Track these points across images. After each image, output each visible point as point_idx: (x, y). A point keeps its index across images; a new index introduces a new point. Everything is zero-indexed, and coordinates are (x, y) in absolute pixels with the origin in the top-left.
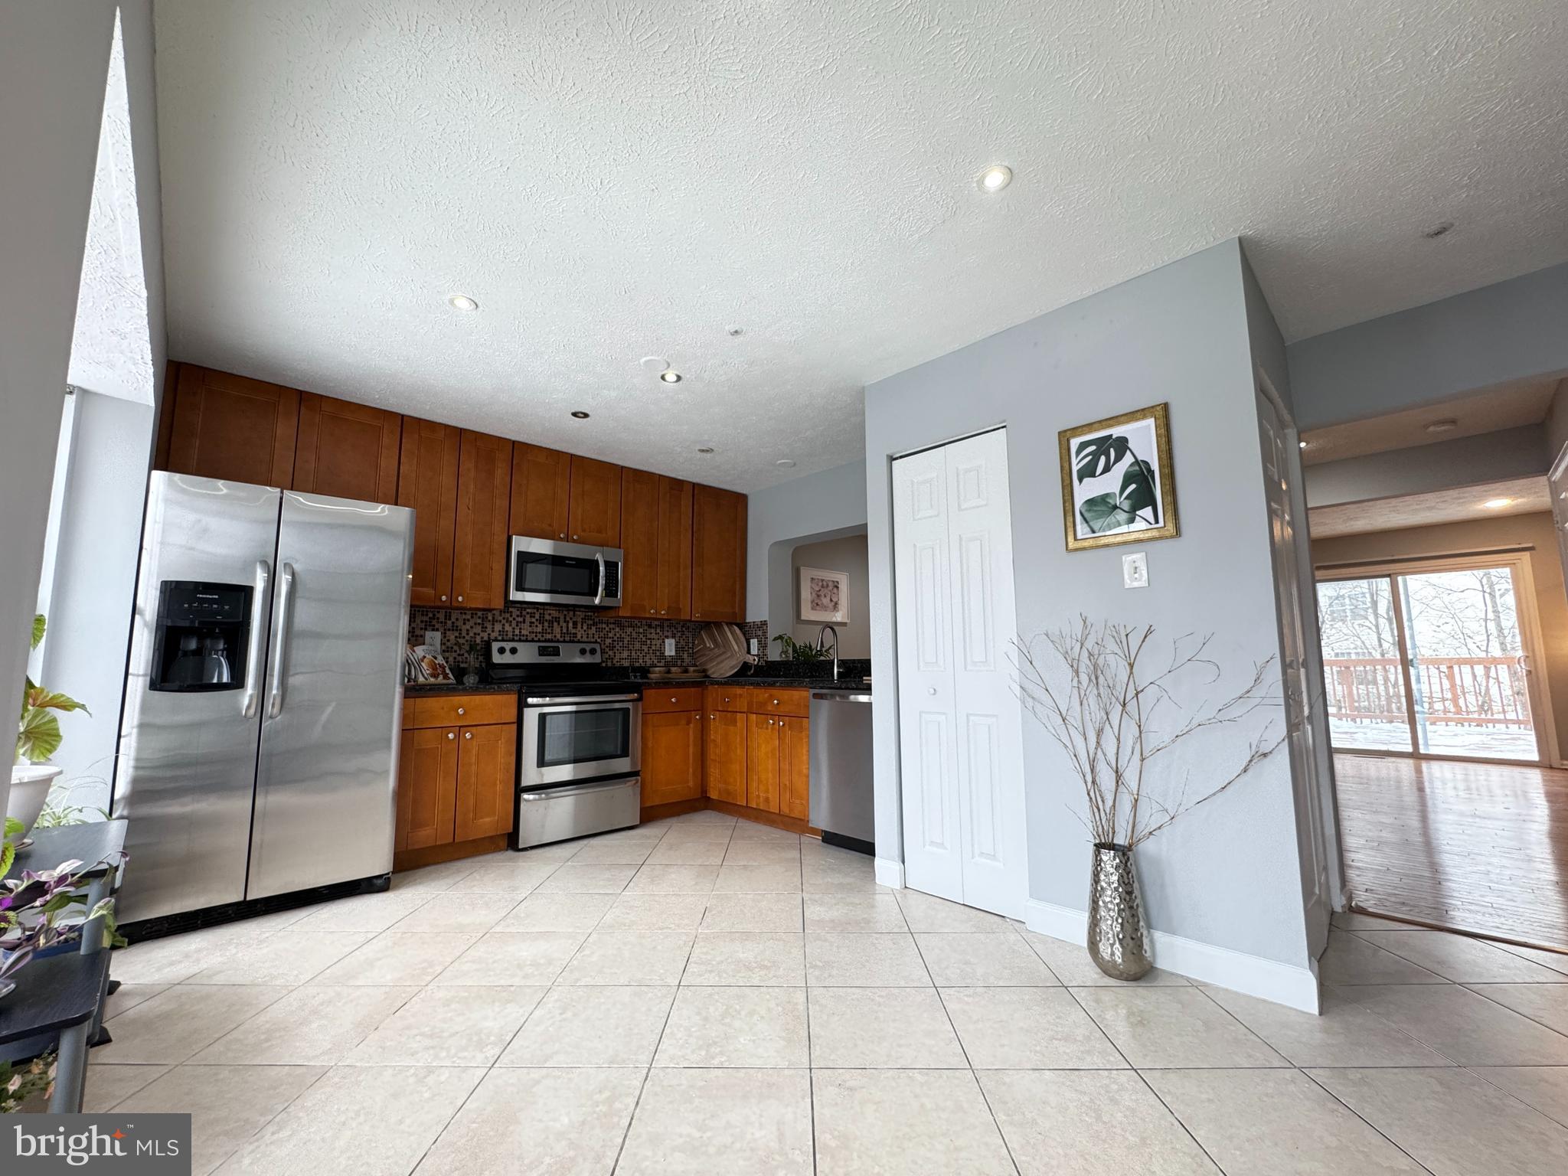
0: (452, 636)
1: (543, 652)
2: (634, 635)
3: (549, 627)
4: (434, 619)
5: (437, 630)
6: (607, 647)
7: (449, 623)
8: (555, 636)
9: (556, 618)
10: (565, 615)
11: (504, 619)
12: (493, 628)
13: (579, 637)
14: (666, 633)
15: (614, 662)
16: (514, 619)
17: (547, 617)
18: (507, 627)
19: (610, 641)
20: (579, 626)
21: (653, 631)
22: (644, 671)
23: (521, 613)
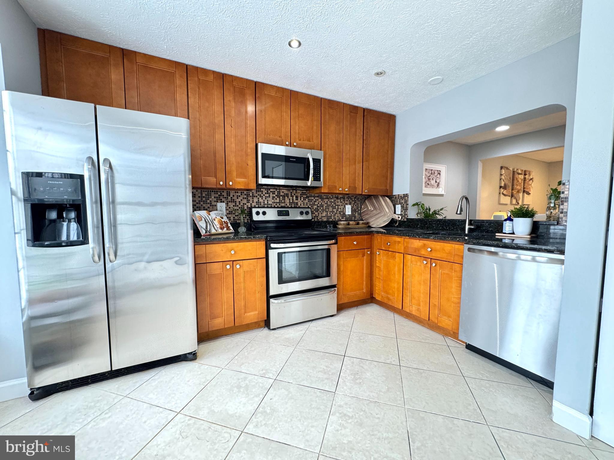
0: (231, 205)
1: (280, 213)
2: (329, 203)
3: (283, 199)
4: (221, 196)
5: (223, 202)
6: (314, 210)
7: (229, 198)
8: (286, 205)
9: (286, 194)
10: (291, 192)
11: (258, 195)
12: (253, 200)
13: (299, 204)
14: (346, 202)
15: (319, 219)
16: (264, 195)
17: (282, 194)
18: (261, 200)
19: (316, 207)
20: (299, 198)
21: (339, 201)
22: (335, 224)
23: (267, 191)
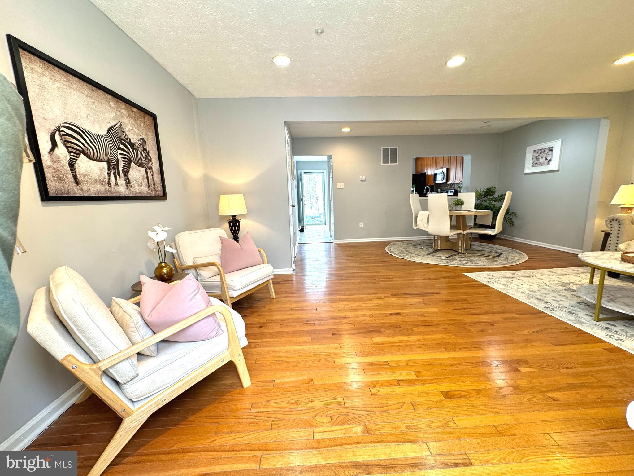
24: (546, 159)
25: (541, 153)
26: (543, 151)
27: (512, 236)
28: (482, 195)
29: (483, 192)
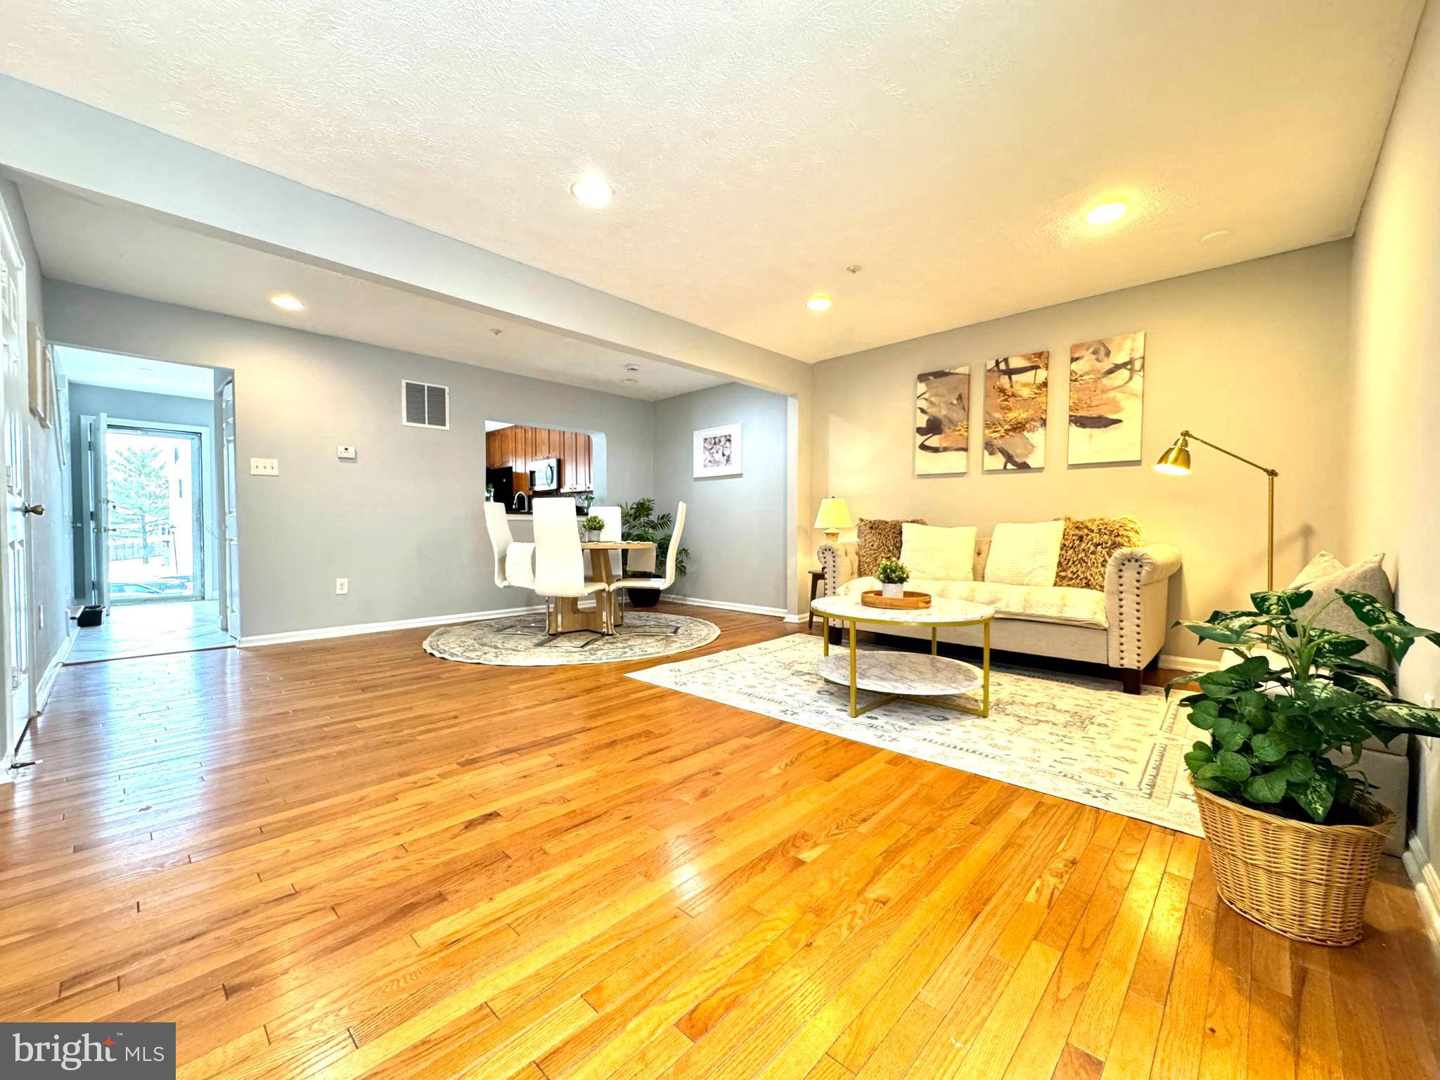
24: (724, 455)
25: (715, 444)
26: (717, 440)
27: (684, 595)
28: (631, 515)
29: (632, 508)
